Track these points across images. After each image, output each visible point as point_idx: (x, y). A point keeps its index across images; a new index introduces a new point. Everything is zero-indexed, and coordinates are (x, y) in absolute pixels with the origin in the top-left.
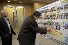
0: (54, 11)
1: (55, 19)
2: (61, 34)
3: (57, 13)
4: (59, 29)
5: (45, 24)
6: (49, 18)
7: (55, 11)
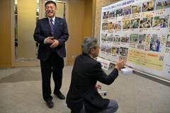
0: (149, 10)
1: (149, 27)
2: (161, 58)
3: (154, 14)
4: (158, 49)
5: (125, 40)
6: (134, 27)
7: (152, 9)
